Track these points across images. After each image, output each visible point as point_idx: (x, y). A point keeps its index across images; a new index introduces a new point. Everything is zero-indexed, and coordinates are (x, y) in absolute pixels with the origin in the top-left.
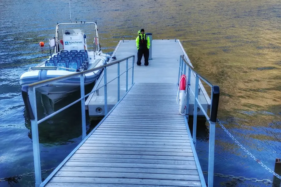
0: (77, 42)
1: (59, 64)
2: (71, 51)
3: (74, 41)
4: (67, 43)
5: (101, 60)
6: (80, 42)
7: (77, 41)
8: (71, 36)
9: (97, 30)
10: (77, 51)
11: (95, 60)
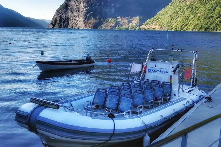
0: (162, 72)
1: (110, 96)
2: (153, 81)
3: (158, 70)
4: (150, 71)
5: (186, 99)
6: (165, 72)
7: (162, 70)
8: (156, 64)
9: (196, 60)
10: (159, 82)
11: (179, 98)
